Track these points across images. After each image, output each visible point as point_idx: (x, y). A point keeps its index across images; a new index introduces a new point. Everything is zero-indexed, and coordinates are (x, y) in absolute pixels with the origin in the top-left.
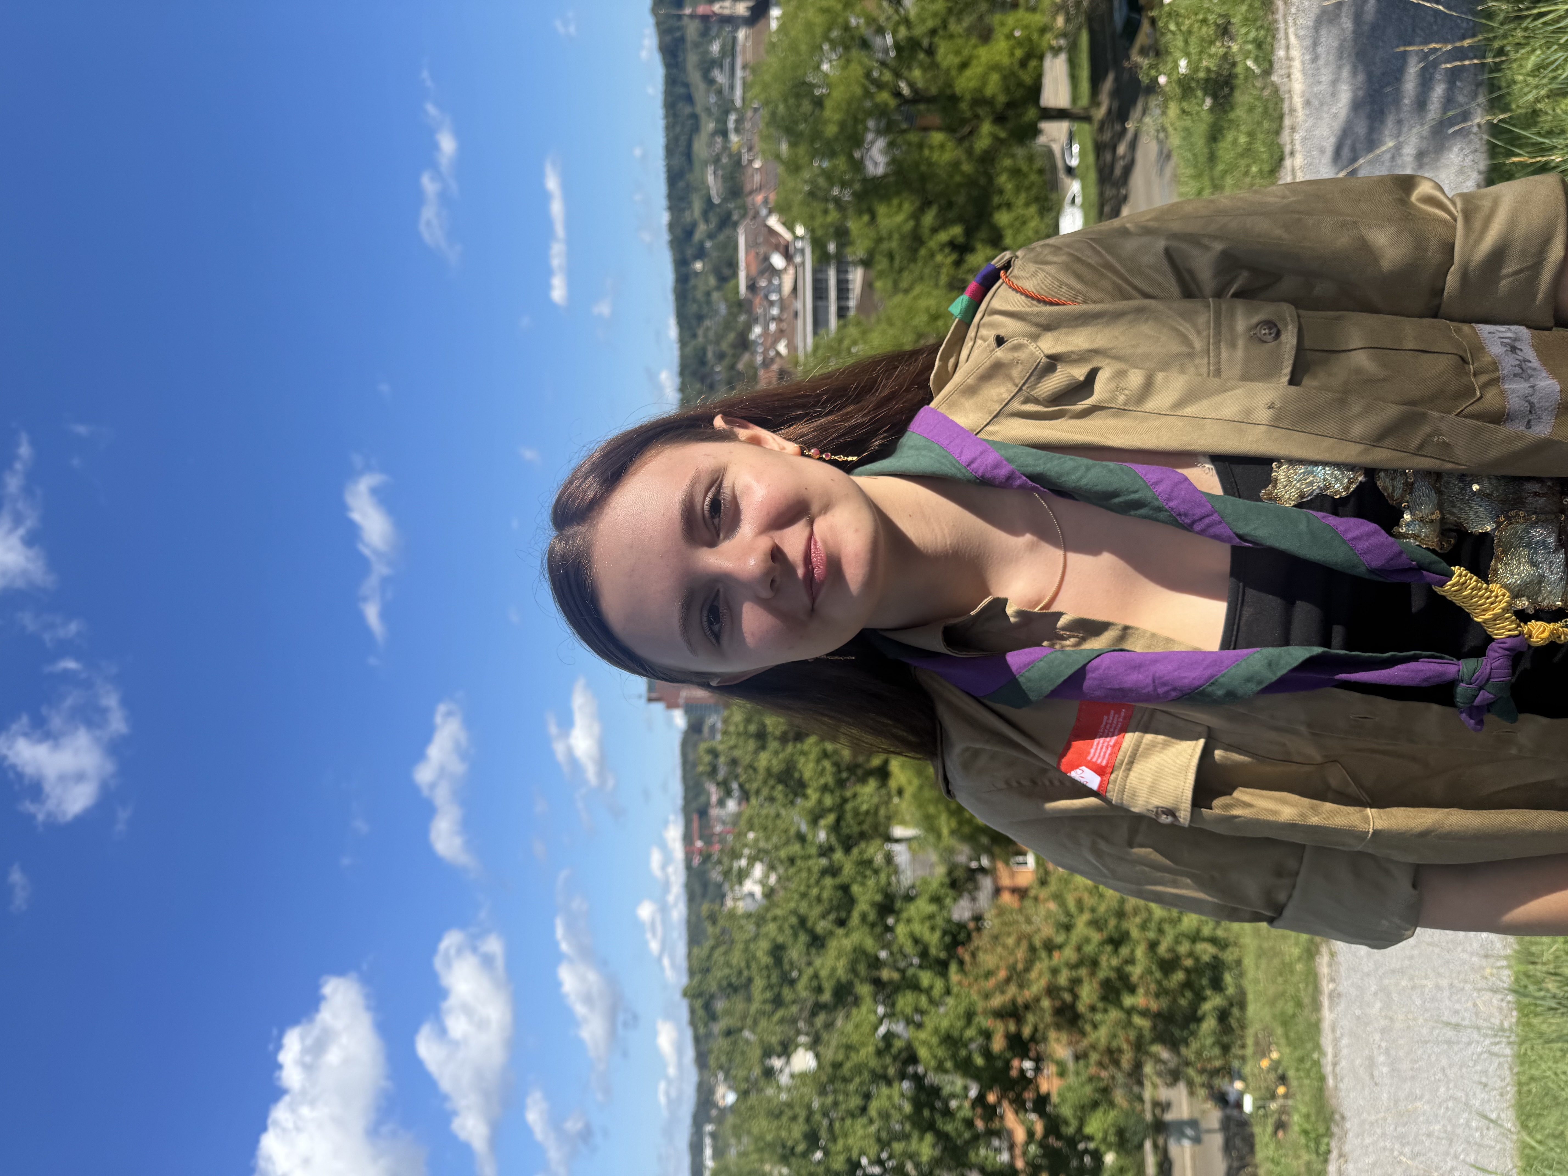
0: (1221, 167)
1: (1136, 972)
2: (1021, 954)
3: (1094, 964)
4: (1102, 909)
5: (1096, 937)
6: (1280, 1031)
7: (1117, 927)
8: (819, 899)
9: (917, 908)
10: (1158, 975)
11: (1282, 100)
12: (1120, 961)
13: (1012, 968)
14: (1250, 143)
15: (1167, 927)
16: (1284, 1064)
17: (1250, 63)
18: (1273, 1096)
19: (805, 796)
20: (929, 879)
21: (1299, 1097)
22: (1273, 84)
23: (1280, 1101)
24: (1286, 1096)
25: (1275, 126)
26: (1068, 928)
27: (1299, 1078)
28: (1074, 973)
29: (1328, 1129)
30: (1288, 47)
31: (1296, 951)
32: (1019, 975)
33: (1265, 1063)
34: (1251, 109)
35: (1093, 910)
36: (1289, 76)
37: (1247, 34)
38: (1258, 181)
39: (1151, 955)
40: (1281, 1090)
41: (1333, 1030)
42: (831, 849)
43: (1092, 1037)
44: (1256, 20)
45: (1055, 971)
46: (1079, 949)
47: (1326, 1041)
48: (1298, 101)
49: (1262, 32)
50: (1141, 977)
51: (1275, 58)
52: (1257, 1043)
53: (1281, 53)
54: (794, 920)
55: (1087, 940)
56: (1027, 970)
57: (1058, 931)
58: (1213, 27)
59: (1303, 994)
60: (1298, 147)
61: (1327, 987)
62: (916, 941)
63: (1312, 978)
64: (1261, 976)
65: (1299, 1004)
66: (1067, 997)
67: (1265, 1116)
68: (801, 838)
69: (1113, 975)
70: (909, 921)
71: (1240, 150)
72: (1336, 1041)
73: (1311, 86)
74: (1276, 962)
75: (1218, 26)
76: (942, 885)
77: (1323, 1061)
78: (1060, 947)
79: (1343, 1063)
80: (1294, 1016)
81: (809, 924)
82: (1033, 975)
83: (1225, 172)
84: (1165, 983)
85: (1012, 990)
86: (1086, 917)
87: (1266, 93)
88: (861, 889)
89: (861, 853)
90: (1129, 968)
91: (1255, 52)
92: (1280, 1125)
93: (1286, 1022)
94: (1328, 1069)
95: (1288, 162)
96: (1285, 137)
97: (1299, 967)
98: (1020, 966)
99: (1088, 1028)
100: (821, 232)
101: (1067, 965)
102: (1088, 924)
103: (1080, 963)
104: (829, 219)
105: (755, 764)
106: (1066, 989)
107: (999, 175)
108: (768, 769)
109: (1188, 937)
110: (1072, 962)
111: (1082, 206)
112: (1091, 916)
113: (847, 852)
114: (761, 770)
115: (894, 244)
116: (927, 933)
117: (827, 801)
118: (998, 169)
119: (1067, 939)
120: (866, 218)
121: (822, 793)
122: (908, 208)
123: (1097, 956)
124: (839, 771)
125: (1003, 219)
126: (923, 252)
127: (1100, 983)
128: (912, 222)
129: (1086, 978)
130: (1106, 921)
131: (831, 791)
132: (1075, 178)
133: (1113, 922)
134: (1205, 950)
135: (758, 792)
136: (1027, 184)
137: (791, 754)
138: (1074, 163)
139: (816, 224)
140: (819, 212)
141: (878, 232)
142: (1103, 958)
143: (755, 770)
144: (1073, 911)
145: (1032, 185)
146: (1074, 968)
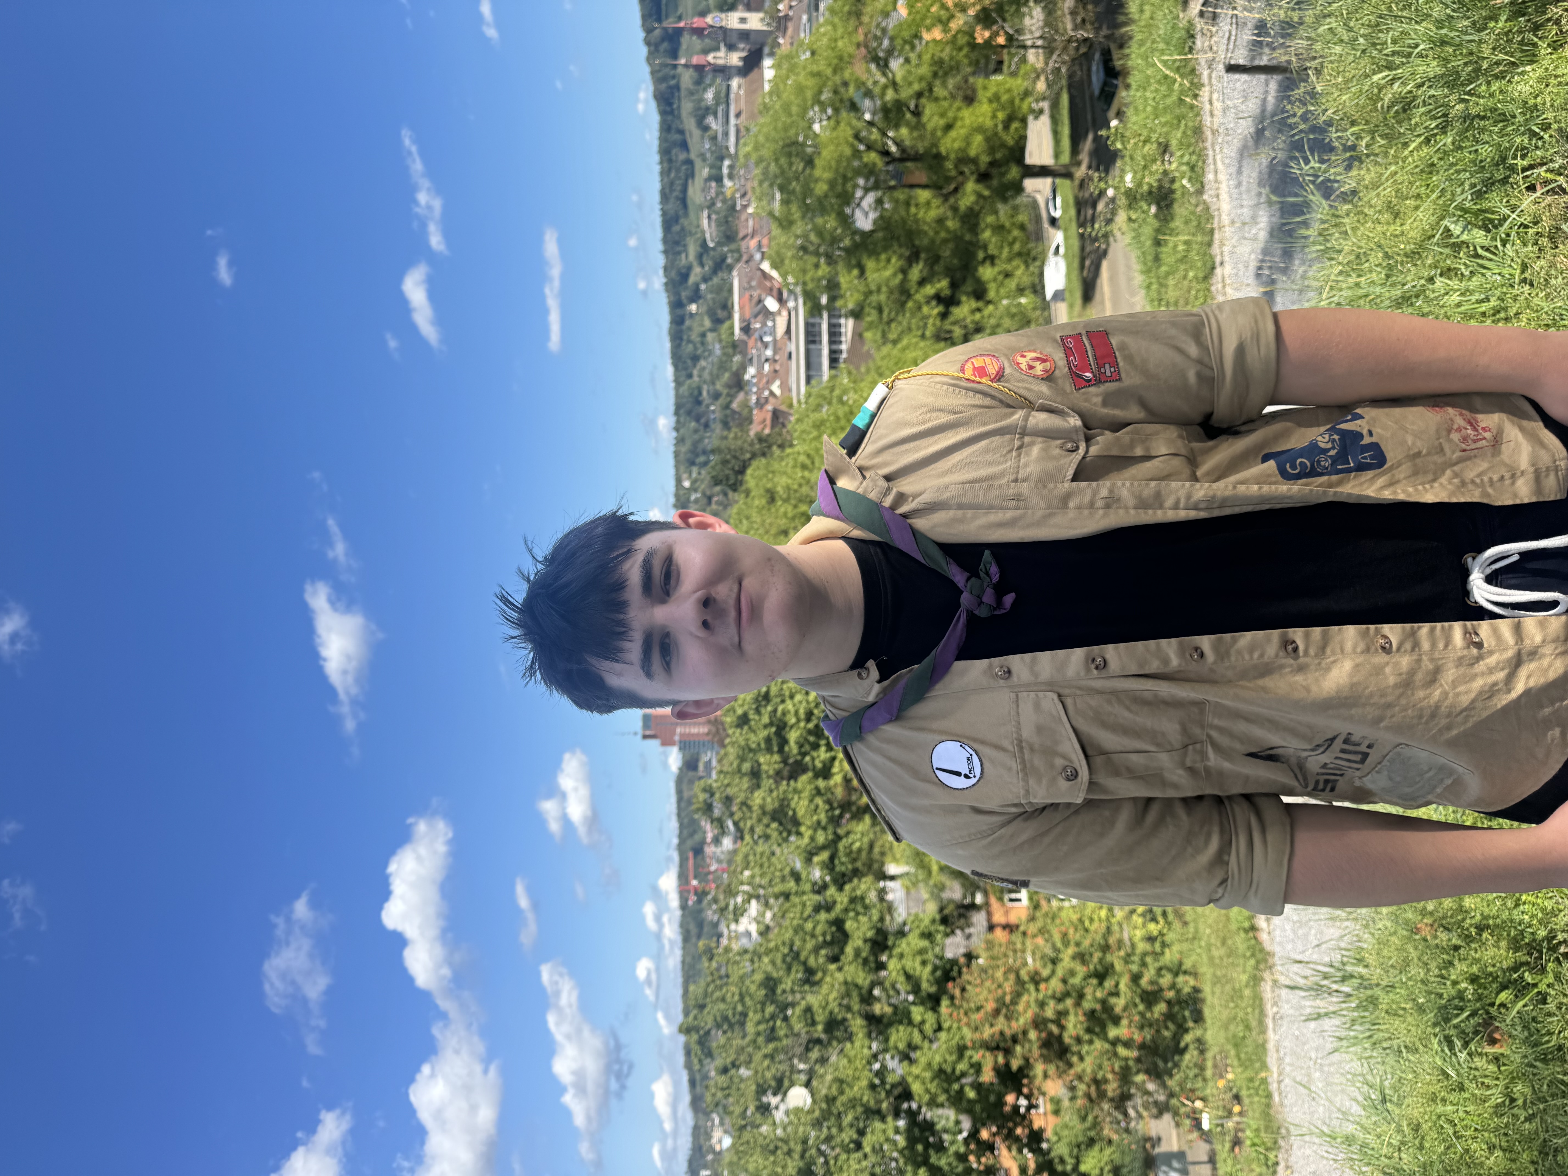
0: (1164, 269)
1: (1119, 1004)
2: (1008, 987)
3: (1081, 996)
4: (1086, 943)
5: (1081, 970)
6: (1233, 1053)
7: (1101, 960)
8: (813, 936)
9: (908, 944)
10: (1141, 1007)
11: (1213, 217)
12: (1105, 994)
13: (1000, 1001)
14: (1187, 251)
15: (1149, 960)
16: (1238, 1083)
17: (1185, 182)
18: (1230, 1114)
19: (799, 834)
20: (921, 915)
21: (1250, 1113)
22: (1205, 202)
23: (1236, 1119)
24: (1241, 1114)
25: (1206, 239)
26: (1054, 962)
27: (1250, 1096)
28: (1060, 1007)
29: (1275, 1143)
30: (1216, 172)
31: (1244, 978)
32: (1007, 1007)
33: (1221, 1083)
34: (1187, 222)
35: (1078, 944)
36: (1218, 196)
37: (1182, 156)
38: (1194, 284)
39: (1134, 988)
40: (1237, 1109)
41: (1277, 1051)
42: (825, 887)
43: (1078, 1068)
44: (1189, 146)
45: (1042, 1005)
46: (1064, 981)
47: (1271, 1060)
48: (1226, 220)
49: (1194, 158)
50: (1125, 1009)
51: (1205, 180)
52: (1215, 1066)
53: (1210, 176)
54: (787, 952)
55: (1072, 973)
56: (1014, 1002)
57: (1045, 966)
58: (1155, 146)
59: (1250, 1017)
60: (1226, 259)
61: (1270, 1010)
62: (908, 977)
63: (1258, 1002)
64: (1216, 1001)
65: (1248, 1027)
66: (1055, 1029)
67: (1223, 1134)
68: (796, 876)
69: (1098, 1007)
70: (901, 956)
71: (1179, 256)
72: (1280, 1059)
73: (1235, 208)
74: (1228, 988)
75: (1160, 144)
76: (933, 921)
77: (1270, 1080)
78: (1047, 980)
79: (1287, 1081)
80: (1244, 1037)
81: (803, 957)
82: (1020, 1007)
83: (1168, 274)
84: (1148, 1015)
85: (1001, 1023)
86: (1071, 951)
87: (1199, 209)
88: (854, 925)
89: (854, 890)
90: (1113, 1000)
91: (1188, 174)
92: (1237, 1142)
93: (1237, 1044)
94: (1273, 1087)
95: (1218, 271)
96: (1215, 249)
97: (1247, 992)
98: (1008, 999)
99: (1075, 1059)
100: (810, 286)
101: (1053, 997)
102: (1074, 958)
103: (1067, 994)
104: (820, 273)
105: (749, 802)
106: (1053, 1021)
107: (983, 231)
108: (762, 807)
109: (1169, 970)
110: (1058, 995)
111: (1066, 256)
112: (1076, 950)
113: (841, 888)
114: (755, 808)
115: (883, 297)
116: (918, 968)
117: (821, 838)
118: (983, 225)
119: (1053, 972)
120: (855, 272)
121: (815, 830)
122: (896, 262)
123: (1083, 988)
124: (832, 808)
125: (986, 273)
126: (910, 304)
127: (1085, 1014)
128: (900, 276)
129: (1072, 1011)
130: (1091, 955)
131: (825, 829)
132: (1059, 228)
133: (1097, 955)
134: (1187, 982)
135: (752, 830)
136: (1010, 239)
137: (785, 792)
138: (1057, 214)
139: (808, 277)
140: (809, 266)
141: (867, 285)
142: (1088, 991)
143: (749, 808)
144: (1059, 945)
145: (1015, 240)
146: (1060, 1000)
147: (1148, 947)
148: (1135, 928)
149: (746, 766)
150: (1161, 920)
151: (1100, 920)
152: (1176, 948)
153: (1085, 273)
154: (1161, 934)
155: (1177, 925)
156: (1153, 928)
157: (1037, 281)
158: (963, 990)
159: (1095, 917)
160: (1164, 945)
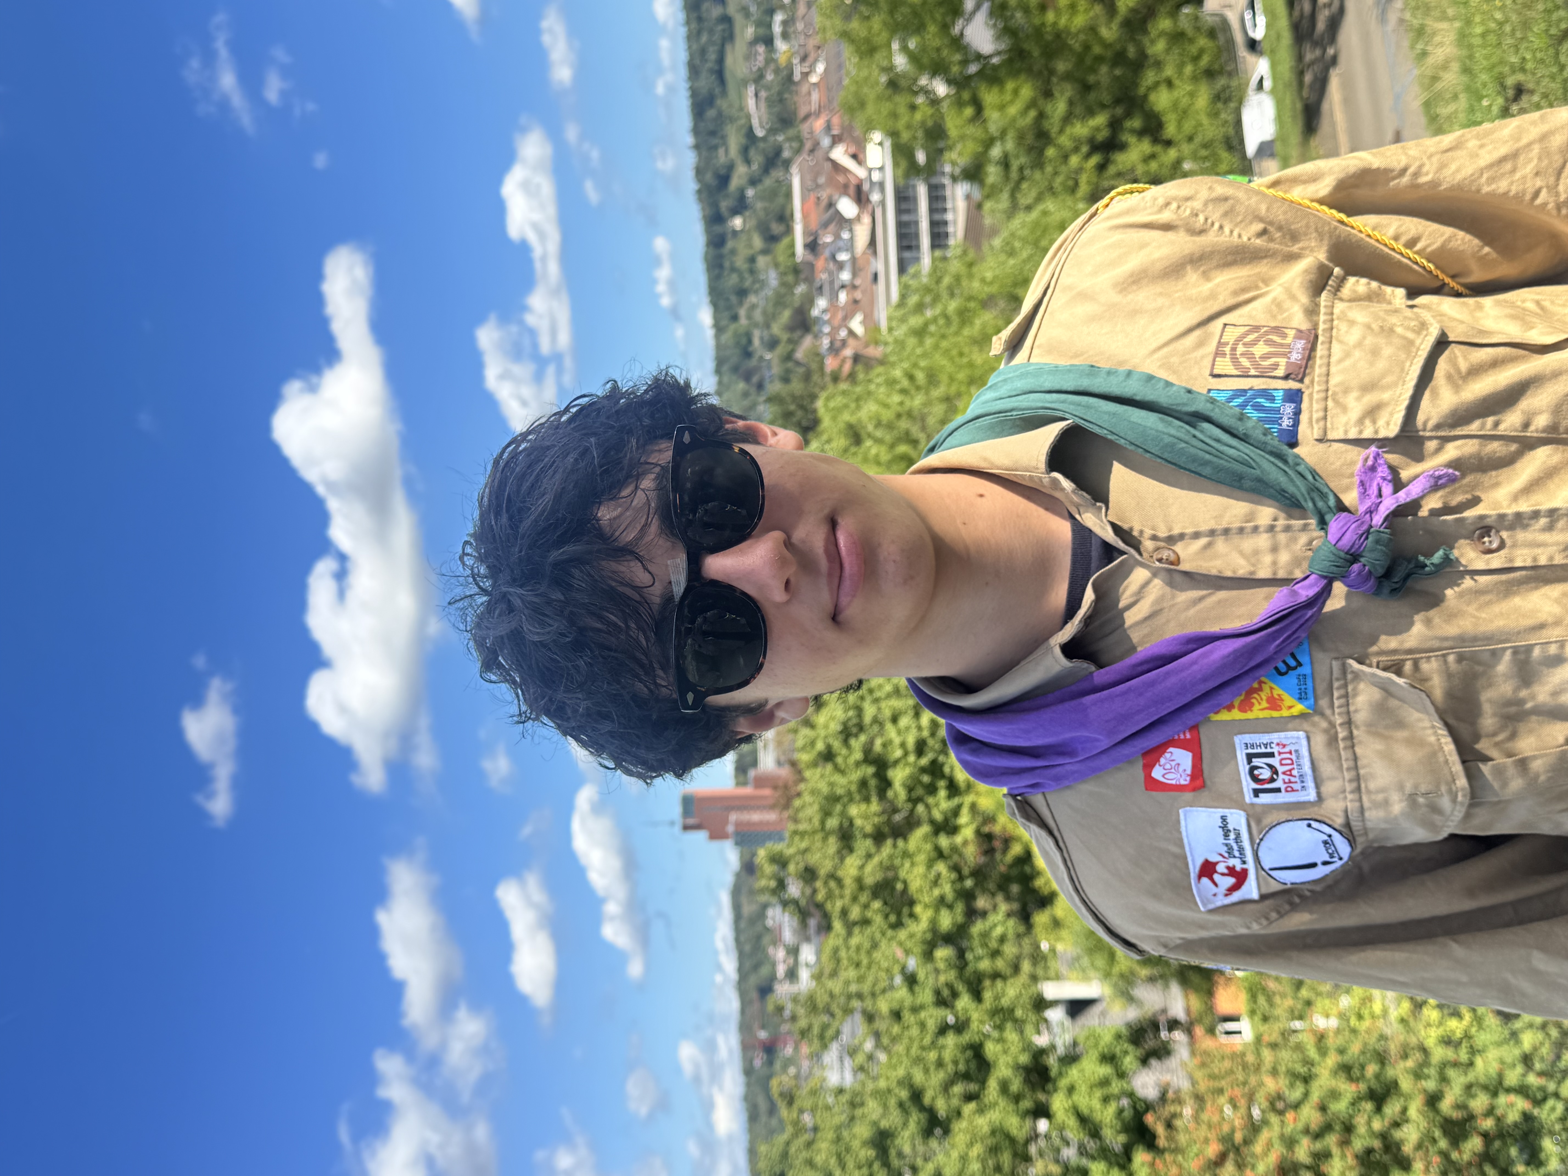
1: (1409, 1138)
3: (1348, 1129)
4: (1355, 1049)
5: (1349, 1090)
7: (1377, 1076)
8: (940, 1064)
9: (1082, 1071)
10: (1443, 1144)
12: (1386, 1124)
13: (1227, 1140)
15: (1451, 1073)
20: (1098, 1030)
26: (1307, 1080)
28: (1318, 1146)
32: (1237, 1150)
35: (1341, 1051)
39: (1431, 1115)
42: (955, 995)
45: (1290, 1143)
46: (1323, 1108)
50: (1419, 1146)
54: (904, 1094)
55: (1335, 1095)
56: (1247, 1142)
57: (1292, 1086)
62: (1083, 1120)
70: (1071, 1090)
76: (1118, 1037)
78: (1297, 1106)
81: (927, 1100)
82: (1258, 1148)
84: (1455, 1155)
86: (1332, 1060)
88: (999, 1047)
89: (997, 998)
90: (1399, 1134)
98: (1238, 1137)
100: (905, 136)
101: (1307, 1131)
102: (1335, 1073)
103: (1326, 1128)
104: (918, 116)
105: (840, 873)
106: (1308, 1168)
107: (1153, 42)
108: (859, 880)
109: (1485, 1088)
110: (1314, 1127)
111: (1273, 92)
112: (1339, 1059)
113: (977, 995)
114: (848, 882)
115: (1010, 145)
116: (1096, 1104)
117: (946, 921)
118: (1153, 33)
119: (1306, 1095)
120: (969, 111)
121: (937, 910)
122: (1027, 92)
123: (1351, 1117)
124: (961, 878)
125: (1161, 100)
126: (1050, 152)
127: (1357, 1157)
128: (1033, 114)
129: (1335, 1151)
130: (1362, 1067)
131: (950, 907)
132: (1261, 53)
133: (1372, 1069)
134: (1512, 1105)
135: (844, 913)
136: (1193, 50)
137: (891, 857)
138: (1258, 34)
139: (901, 124)
140: (902, 110)
141: (986, 130)
142: (1360, 1121)
143: (839, 882)
144: (1313, 1053)
145: (1201, 52)
146: (1318, 1136)
147: (1450, 1054)
148: (1428, 1025)
149: (833, 823)
150: (1468, 1017)
151: (1373, 1016)
152: (1493, 1054)
153: (1305, 93)
154: (1467, 1036)
155: (1492, 1021)
156: (1455, 1026)
157: (1231, 131)
158: (1169, 1126)
159: (1366, 1012)
160: (1473, 1051)
